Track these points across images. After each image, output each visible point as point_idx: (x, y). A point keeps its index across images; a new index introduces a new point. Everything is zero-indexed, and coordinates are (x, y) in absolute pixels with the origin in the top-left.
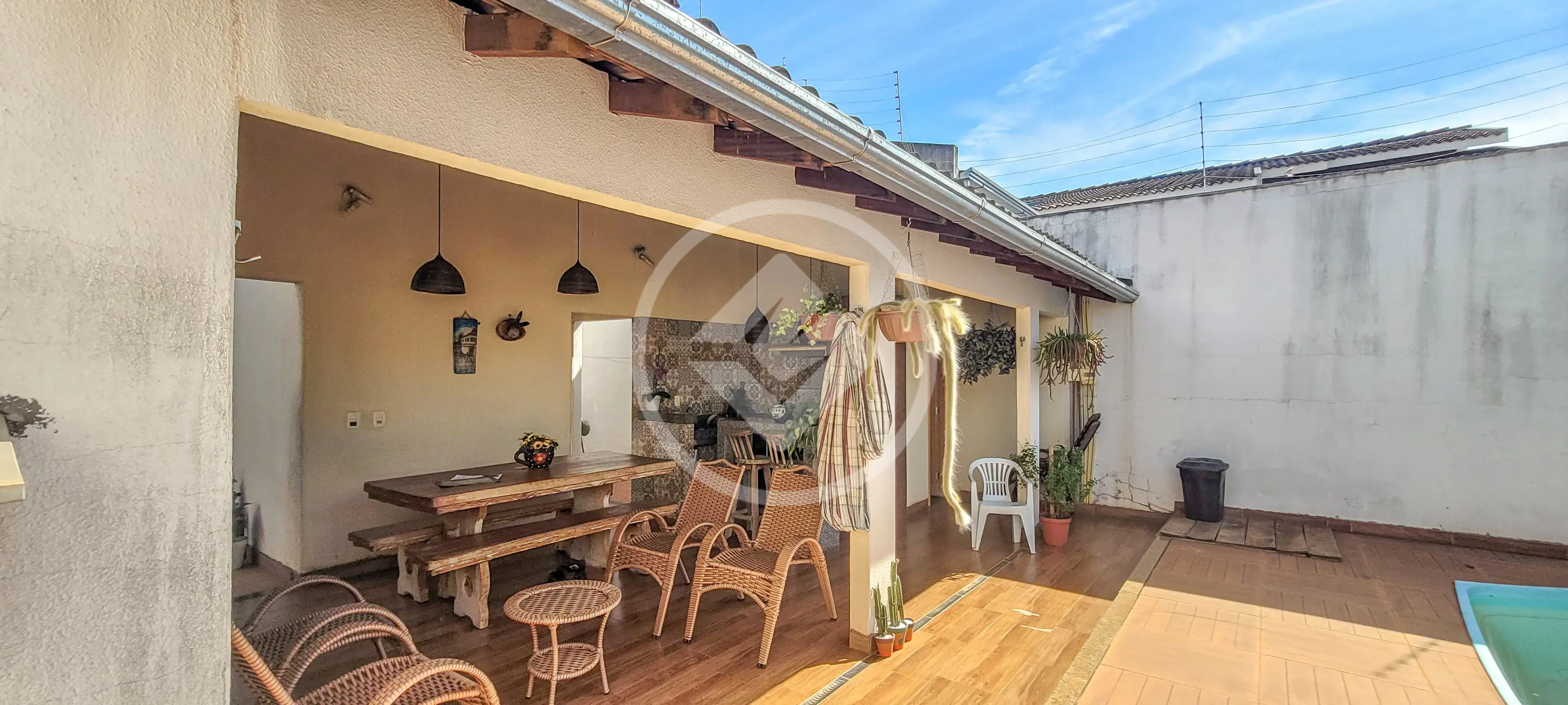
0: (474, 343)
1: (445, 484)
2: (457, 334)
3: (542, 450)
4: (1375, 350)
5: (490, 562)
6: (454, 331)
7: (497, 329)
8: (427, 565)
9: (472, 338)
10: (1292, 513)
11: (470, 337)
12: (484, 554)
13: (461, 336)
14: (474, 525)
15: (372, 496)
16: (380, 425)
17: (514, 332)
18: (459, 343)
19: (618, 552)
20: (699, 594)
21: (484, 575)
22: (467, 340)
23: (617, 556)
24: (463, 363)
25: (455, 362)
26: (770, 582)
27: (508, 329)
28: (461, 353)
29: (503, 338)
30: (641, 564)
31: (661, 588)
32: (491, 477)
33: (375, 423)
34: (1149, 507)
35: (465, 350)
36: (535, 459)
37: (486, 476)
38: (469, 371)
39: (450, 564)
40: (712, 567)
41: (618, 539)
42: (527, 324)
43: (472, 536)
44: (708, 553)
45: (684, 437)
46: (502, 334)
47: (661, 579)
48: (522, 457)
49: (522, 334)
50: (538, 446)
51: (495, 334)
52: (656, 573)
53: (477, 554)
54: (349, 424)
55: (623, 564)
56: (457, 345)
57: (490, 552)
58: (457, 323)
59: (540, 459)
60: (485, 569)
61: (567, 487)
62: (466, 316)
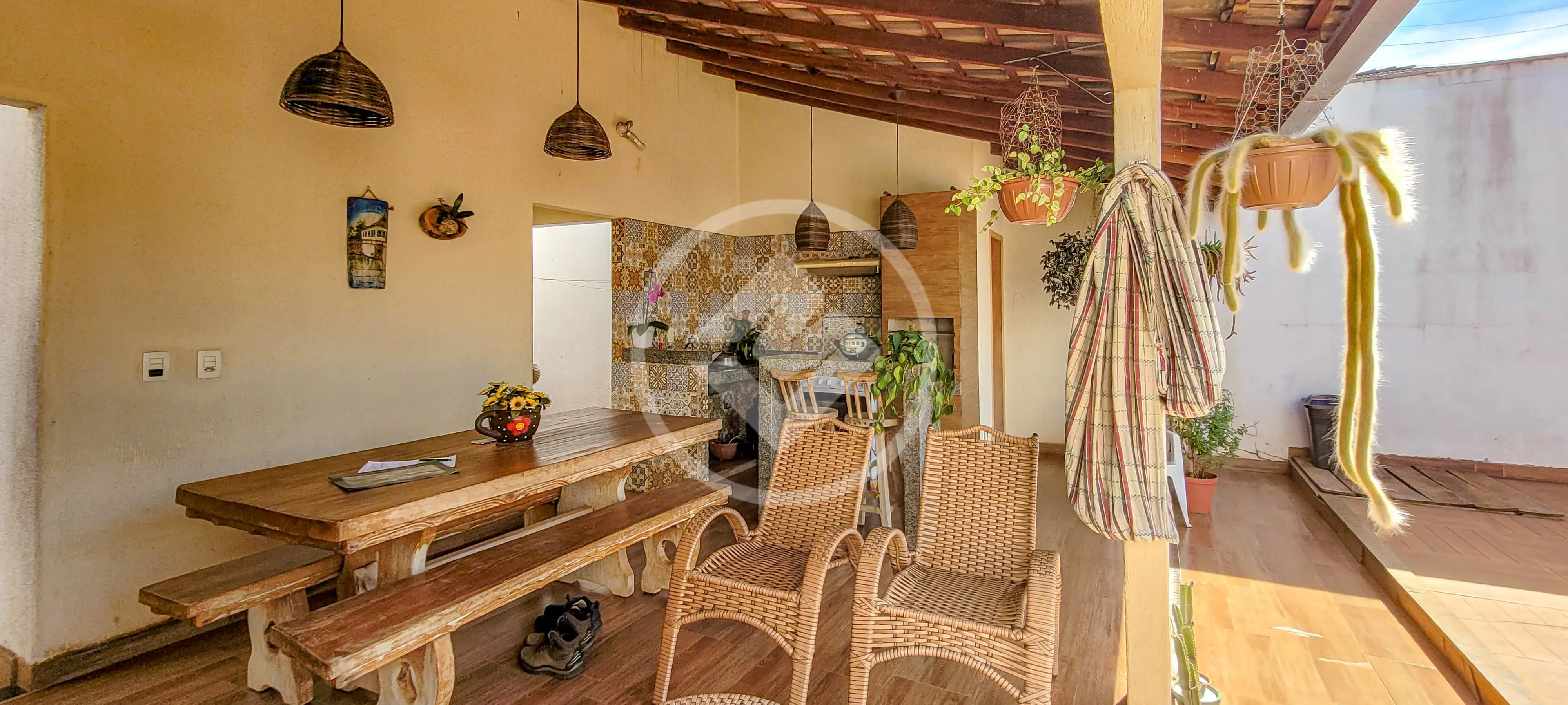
0: (383, 239)
1: (351, 482)
2: (355, 223)
3: (524, 412)
4: (1527, 264)
5: (452, 634)
6: (350, 216)
7: (422, 219)
8: (327, 667)
9: (379, 232)
10: (1432, 456)
11: (376, 229)
12: (443, 622)
13: (361, 227)
14: (410, 557)
15: (193, 513)
16: (210, 374)
17: (450, 225)
18: (358, 238)
19: (688, 588)
20: (868, 665)
21: (443, 663)
22: (373, 234)
23: (686, 596)
24: (364, 271)
25: (351, 268)
26: (1025, 646)
27: (439, 221)
28: (361, 254)
29: (430, 234)
30: (739, 611)
31: (791, 660)
32: (437, 463)
33: (201, 369)
34: (1257, 454)
35: (368, 250)
36: (510, 427)
37: (427, 462)
38: (375, 285)
39: (377, 656)
40: (889, 615)
41: (684, 565)
42: (469, 214)
43: (407, 581)
44: (876, 590)
45: (695, 383)
46: (431, 228)
47: (787, 640)
48: (486, 423)
49: (461, 229)
50: (518, 404)
51: (419, 230)
52: (775, 629)
53: (431, 625)
54: (146, 374)
55: (701, 610)
56: (354, 241)
57: (455, 615)
58: (354, 205)
59: (520, 426)
60: (445, 652)
61: (578, 475)
62: (368, 195)
